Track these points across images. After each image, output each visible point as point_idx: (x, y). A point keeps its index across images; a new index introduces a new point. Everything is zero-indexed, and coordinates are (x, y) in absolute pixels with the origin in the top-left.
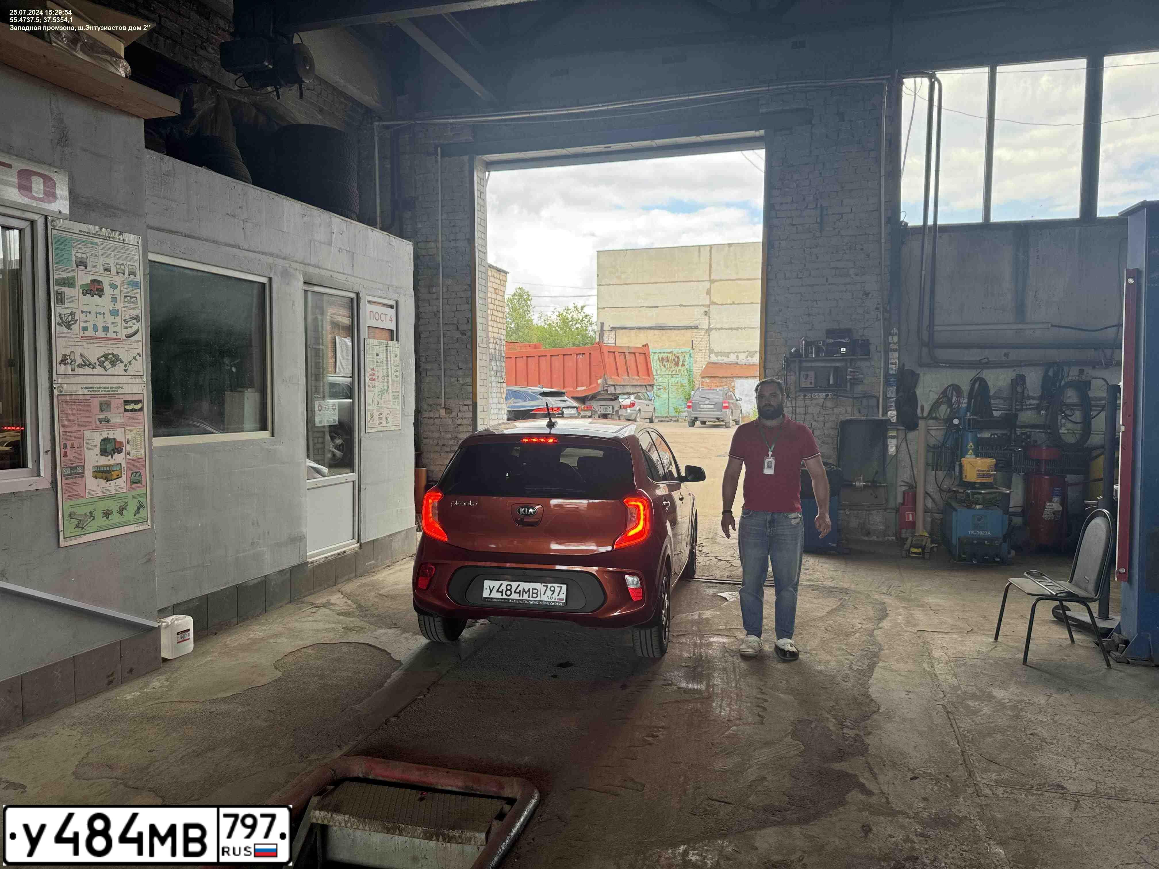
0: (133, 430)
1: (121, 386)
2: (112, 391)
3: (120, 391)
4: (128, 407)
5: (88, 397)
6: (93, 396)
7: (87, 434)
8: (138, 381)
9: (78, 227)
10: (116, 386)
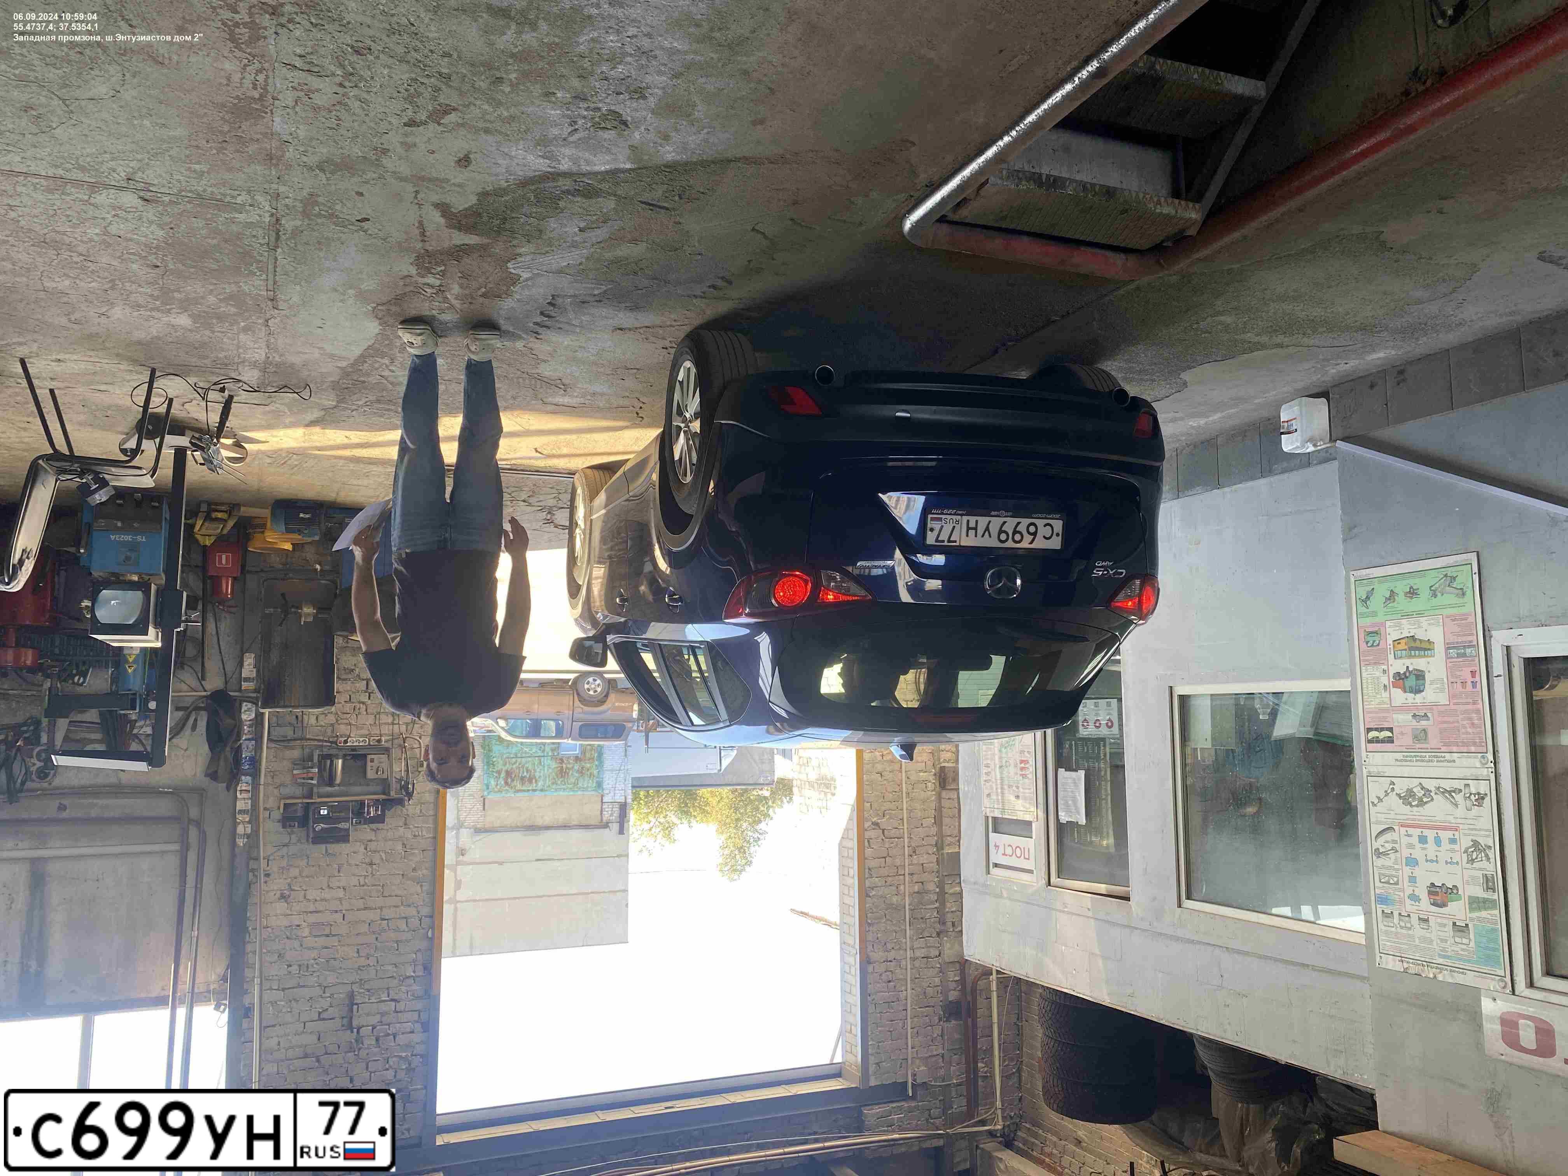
0: (1379, 704)
1: (1399, 763)
2: (1411, 756)
3: (1399, 756)
4: (1389, 734)
5: (1444, 749)
6: (1438, 750)
7: (1443, 699)
8: (1374, 770)
9: (1469, 979)
10: (1404, 763)
